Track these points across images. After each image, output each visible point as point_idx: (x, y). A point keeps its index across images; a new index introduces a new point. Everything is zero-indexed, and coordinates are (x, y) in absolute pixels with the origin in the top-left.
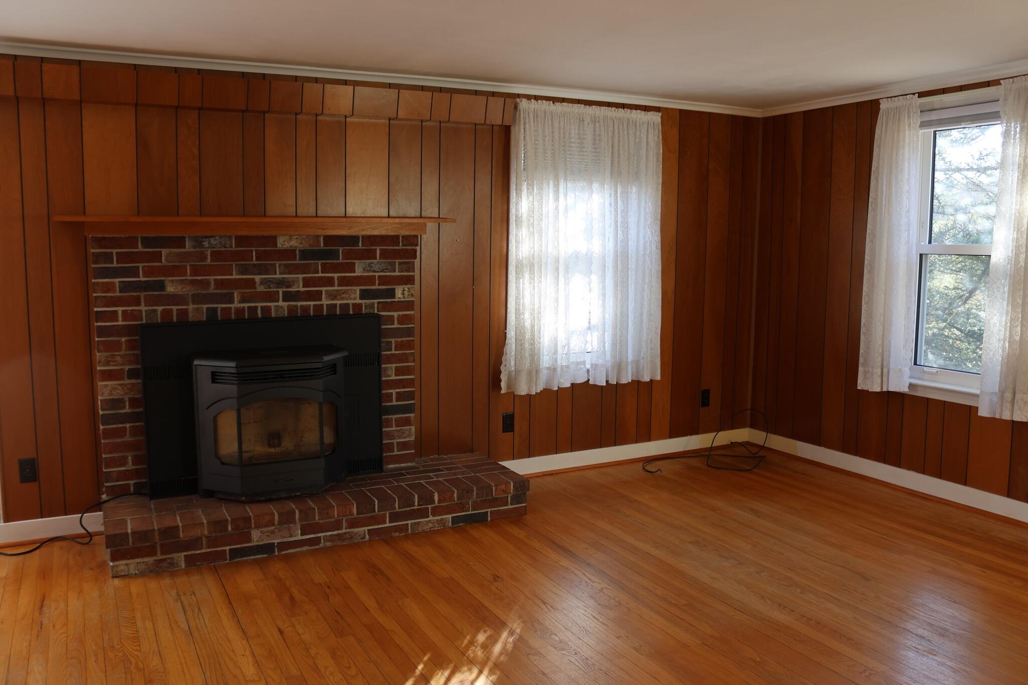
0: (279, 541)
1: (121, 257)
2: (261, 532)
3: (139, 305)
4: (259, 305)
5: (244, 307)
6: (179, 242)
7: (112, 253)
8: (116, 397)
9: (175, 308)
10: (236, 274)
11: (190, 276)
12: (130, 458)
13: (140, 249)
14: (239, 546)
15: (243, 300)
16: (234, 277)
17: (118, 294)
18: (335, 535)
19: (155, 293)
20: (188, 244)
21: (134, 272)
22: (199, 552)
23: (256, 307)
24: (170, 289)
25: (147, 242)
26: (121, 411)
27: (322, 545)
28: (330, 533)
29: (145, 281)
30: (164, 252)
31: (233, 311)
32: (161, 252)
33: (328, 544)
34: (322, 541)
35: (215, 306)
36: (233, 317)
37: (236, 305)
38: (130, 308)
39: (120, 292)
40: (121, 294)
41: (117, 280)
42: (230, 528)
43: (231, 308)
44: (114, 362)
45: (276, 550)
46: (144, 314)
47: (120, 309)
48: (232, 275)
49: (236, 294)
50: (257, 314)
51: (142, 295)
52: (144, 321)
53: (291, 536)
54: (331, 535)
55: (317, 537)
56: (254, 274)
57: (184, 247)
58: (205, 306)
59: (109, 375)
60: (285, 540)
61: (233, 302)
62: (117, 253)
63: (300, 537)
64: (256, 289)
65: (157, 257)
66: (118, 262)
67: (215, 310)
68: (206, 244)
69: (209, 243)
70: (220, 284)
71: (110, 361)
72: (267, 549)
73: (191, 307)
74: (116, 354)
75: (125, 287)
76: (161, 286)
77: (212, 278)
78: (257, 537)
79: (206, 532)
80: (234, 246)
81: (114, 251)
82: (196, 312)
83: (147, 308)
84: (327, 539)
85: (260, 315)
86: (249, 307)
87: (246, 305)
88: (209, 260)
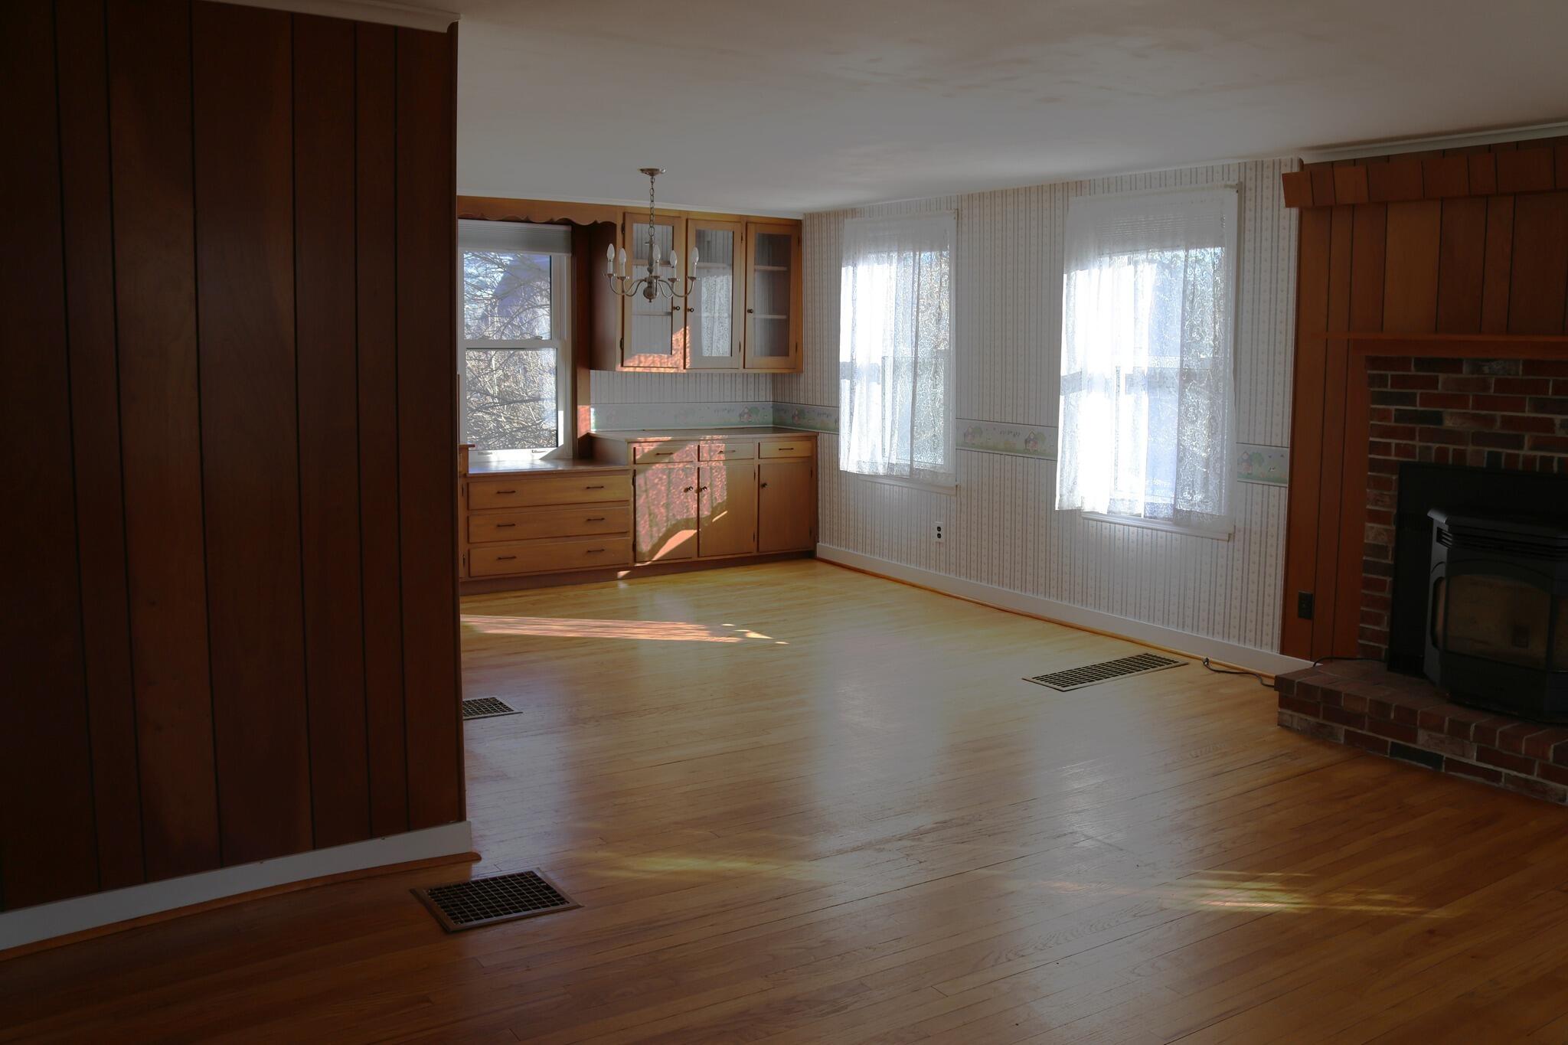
0: (1449, 756)
1: (1398, 382)
2: (1429, 735)
3: (1413, 439)
4: (1557, 455)
5: (1535, 456)
6: (1454, 365)
7: (1387, 376)
8: (1380, 544)
9: (1451, 447)
10: (1529, 411)
11: (1473, 409)
12: (1386, 618)
13: (1413, 372)
14: (1402, 743)
15: (1534, 448)
16: (1526, 414)
17: (1393, 424)
18: (1521, 779)
19: (1431, 426)
20: (1465, 368)
21: (1410, 399)
22: (1360, 731)
23: (1551, 459)
24: (1448, 423)
25: (1421, 363)
26: (1383, 561)
27: (1502, 784)
28: (1515, 773)
29: (1422, 411)
30: (1442, 377)
31: (1521, 459)
32: (1437, 377)
33: (1510, 787)
34: (1503, 780)
35: (1500, 450)
36: (1520, 467)
37: (1525, 452)
38: (1405, 442)
39: (1396, 421)
40: (1397, 424)
41: (1393, 408)
42: (1392, 716)
43: (1518, 455)
44: (1382, 501)
45: (1444, 766)
46: (1417, 450)
47: (1394, 442)
48: (1524, 412)
49: (1526, 438)
50: (1552, 467)
51: (1418, 427)
52: (1417, 460)
53: (1463, 756)
54: (1516, 776)
55: (1496, 771)
56: (1555, 413)
57: (1461, 372)
58: (1487, 449)
59: (1375, 517)
60: (1456, 758)
61: (1521, 447)
62: (1392, 376)
63: (1474, 762)
64: (1554, 432)
65: (1433, 383)
66: (1392, 387)
67: (1499, 455)
68: (1486, 369)
69: (1490, 368)
70: (1507, 422)
71: (1378, 500)
72: (1433, 760)
73: (1470, 448)
74: (1385, 493)
75: (1401, 416)
76: (1438, 418)
77: (1499, 414)
78: (1423, 740)
79: (1367, 710)
80: (1521, 373)
81: (1390, 373)
82: (1476, 455)
83: (1421, 444)
84: (1511, 780)
85: (1555, 469)
86: (1542, 457)
87: (1539, 454)
88: (1492, 390)
